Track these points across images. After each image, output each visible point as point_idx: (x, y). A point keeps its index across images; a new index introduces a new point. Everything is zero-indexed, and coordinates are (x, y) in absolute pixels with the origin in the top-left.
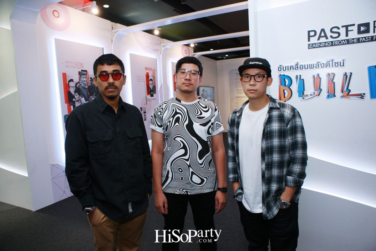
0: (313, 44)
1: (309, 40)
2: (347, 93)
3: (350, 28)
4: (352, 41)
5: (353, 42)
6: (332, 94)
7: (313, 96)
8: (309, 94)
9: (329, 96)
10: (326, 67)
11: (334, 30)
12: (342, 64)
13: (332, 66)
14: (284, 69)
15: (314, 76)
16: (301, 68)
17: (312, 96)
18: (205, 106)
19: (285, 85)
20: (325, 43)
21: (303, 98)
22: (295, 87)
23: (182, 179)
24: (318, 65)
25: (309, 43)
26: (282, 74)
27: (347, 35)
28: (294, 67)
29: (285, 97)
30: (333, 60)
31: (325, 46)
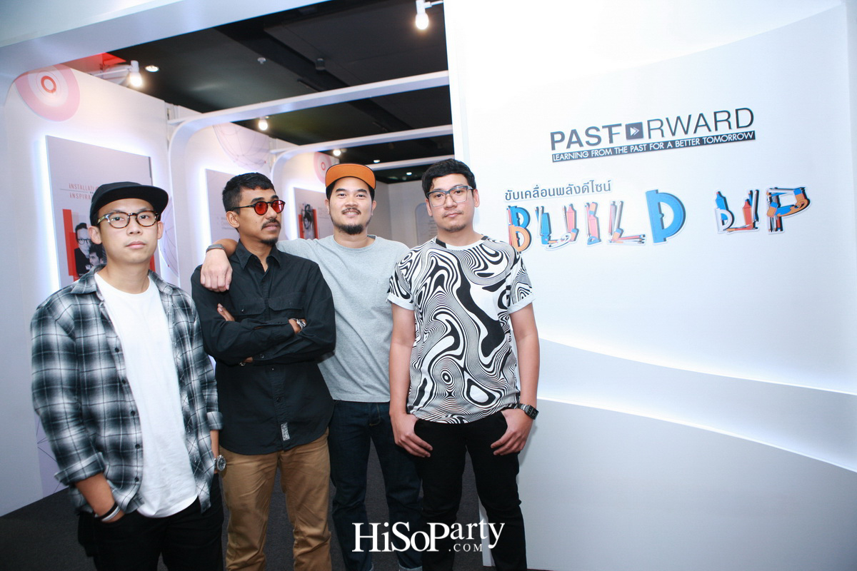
0: (560, 155)
1: (553, 148)
2: (618, 233)
3: (614, 130)
4: (619, 150)
5: (621, 152)
6: (594, 239)
7: (566, 241)
8: (558, 237)
9: (591, 241)
10: (583, 192)
11: (592, 132)
12: (607, 188)
13: (593, 191)
14: (516, 197)
15: (565, 208)
16: (544, 194)
17: (564, 242)
18: (494, 253)
19: (519, 225)
20: (579, 152)
21: (550, 246)
22: (535, 227)
23: (450, 394)
24: (571, 190)
25: (554, 152)
26: (512, 205)
27: (611, 141)
28: (532, 194)
29: (519, 246)
30: (592, 181)
31: (579, 158)
